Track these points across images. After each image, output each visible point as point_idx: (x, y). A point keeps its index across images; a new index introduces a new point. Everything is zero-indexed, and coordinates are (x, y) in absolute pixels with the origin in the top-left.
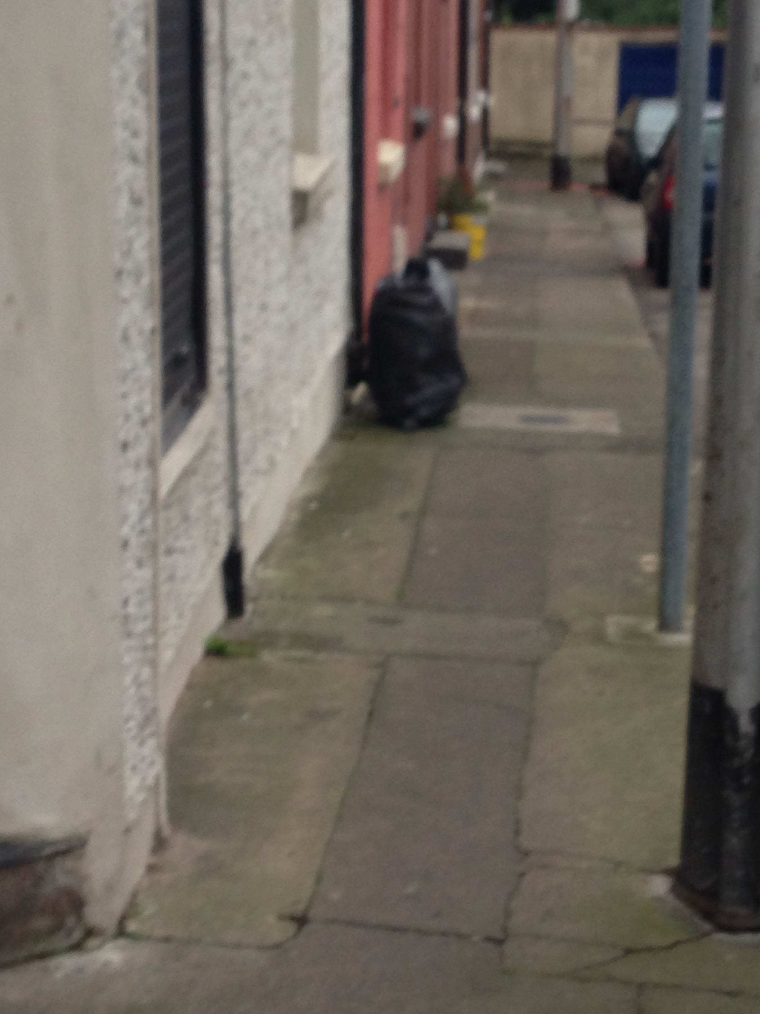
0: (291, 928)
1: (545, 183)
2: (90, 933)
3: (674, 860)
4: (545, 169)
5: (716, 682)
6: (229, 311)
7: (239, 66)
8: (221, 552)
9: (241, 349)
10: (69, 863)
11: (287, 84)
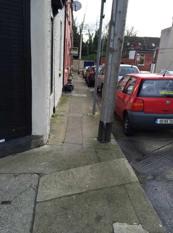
0: (62, 143)
1: (78, 74)
2: (44, 144)
3: (97, 136)
4: (78, 72)
5: (102, 121)
6: (54, 85)
7: (55, 62)
8: (53, 107)
9: (55, 88)
10: (42, 138)
11: (59, 64)
